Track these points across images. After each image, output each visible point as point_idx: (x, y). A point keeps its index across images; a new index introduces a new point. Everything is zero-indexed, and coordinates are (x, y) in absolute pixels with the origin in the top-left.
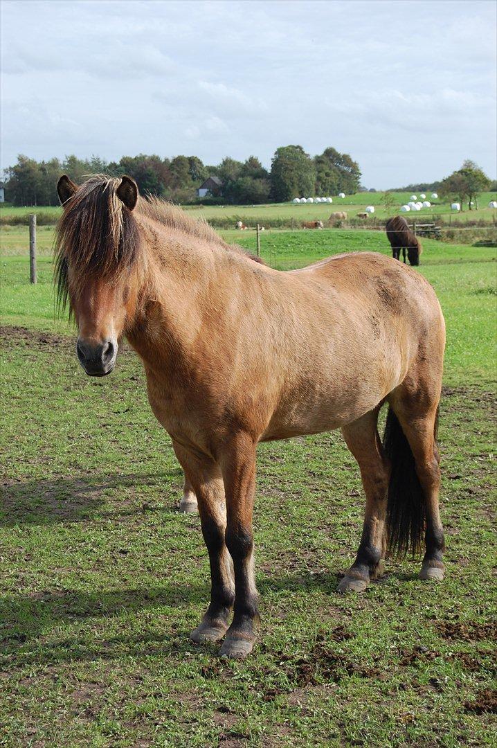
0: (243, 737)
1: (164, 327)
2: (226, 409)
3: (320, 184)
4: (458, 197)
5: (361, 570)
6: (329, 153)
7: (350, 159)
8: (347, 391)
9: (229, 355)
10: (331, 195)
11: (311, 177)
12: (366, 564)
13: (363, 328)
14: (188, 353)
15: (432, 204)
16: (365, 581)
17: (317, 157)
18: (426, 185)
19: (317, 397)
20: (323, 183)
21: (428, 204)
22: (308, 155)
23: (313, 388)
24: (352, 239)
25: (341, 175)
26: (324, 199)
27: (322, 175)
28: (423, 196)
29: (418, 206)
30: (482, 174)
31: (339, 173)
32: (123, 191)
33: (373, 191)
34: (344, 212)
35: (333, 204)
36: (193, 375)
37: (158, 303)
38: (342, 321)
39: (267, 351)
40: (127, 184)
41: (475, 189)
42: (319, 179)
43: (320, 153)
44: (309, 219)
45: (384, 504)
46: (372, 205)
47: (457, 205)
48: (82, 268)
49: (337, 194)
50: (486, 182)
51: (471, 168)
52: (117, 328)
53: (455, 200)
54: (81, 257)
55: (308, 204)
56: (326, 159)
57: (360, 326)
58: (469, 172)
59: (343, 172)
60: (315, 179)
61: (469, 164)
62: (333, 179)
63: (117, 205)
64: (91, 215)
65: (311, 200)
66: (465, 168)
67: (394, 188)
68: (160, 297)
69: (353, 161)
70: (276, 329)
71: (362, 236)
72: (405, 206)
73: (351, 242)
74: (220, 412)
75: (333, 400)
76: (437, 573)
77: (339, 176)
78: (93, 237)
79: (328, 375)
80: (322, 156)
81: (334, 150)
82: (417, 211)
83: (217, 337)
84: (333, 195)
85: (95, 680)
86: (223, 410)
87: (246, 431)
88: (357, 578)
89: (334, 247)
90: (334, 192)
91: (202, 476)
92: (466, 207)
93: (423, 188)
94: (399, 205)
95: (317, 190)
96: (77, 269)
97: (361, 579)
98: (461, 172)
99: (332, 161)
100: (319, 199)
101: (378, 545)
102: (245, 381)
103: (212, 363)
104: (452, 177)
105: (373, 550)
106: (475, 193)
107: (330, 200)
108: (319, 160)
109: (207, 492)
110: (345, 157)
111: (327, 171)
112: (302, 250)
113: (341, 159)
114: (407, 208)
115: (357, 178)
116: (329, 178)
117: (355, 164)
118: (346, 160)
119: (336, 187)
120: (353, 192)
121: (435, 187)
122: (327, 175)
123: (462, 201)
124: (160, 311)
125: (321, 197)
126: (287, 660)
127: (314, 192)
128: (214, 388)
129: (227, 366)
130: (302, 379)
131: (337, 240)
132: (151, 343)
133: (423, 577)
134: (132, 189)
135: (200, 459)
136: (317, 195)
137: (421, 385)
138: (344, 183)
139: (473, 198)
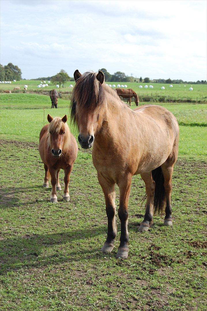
0: (157, 289)
1: (108, 131)
2: (126, 164)
3: (6, 76)
4: (59, 83)
5: (147, 223)
6: (10, 65)
7: (18, 68)
8: (159, 157)
9: (128, 144)
10: (10, 80)
11: (4, 73)
12: (148, 221)
13: (165, 133)
14: (115, 142)
15: (48, 85)
16: (148, 227)
17: (5, 66)
18: (45, 78)
19: (151, 160)
20: (7, 76)
21: (47, 85)
22: (2, 65)
23: (151, 156)
24: (32, 97)
25: (14, 73)
26: (8, 82)
27: (7, 73)
28: (45, 82)
29: (44, 86)
30: (67, 75)
31: (14, 72)
32: (99, 77)
33: (25, 79)
34: (18, 87)
35: (11, 84)
36: (116, 150)
37: (107, 121)
38: (159, 131)
39: (139, 142)
40: (100, 74)
41: (65, 80)
42: (6, 74)
43: (7, 65)
44: (6, 90)
45: (153, 198)
46: (26, 85)
47: (58, 86)
48: (83, 105)
49: (13, 80)
50: (69, 77)
51: (63, 72)
52: (94, 130)
53: (58, 84)
54: (82, 102)
55: (2, 83)
56: (8, 67)
57: (164, 133)
58: (62, 74)
59: (15, 72)
60: (4, 74)
61: (62, 71)
62: (11, 75)
63: (97, 82)
64: (87, 86)
65: (3, 82)
66: (61, 72)
67: (33, 79)
68: (108, 120)
69: (19, 68)
70: (141, 134)
71: (36, 96)
72: (39, 86)
73: (31, 99)
74: (124, 165)
75: (155, 161)
76: (170, 223)
77: (13, 73)
78: (87, 94)
79: (156, 151)
80: (7, 66)
81: (12, 64)
82: (43, 87)
83: (124, 136)
84: (11, 81)
85: (79, 269)
86: (125, 165)
87: (131, 173)
88: (146, 226)
89: (25, 100)
90: (12, 80)
91: (109, 190)
92: (62, 87)
93: (44, 79)
94: (36, 85)
95: (5, 78)
96: (81, 106)
97: (147, 226)
98: (60, 74)
99: (11, 68)
100: (6, 82)
101: (152, 213)
102: (132, 154)
103: (123, 146)
104: (57, 75)
105: (150, 215)
106: (65, 81)
107: (10, 82)
108: (6, 67)
109: (110, 196)
110: (16, 66)
111: (9, 72)
112: (13, 101)
113: (14, 67)
114: (40, 86)
115: (20, 75)
116: (10, 75)
117: (20, 69)
118: (16, 68)
119: (12, 78)
120: (19, 80)
121: (49, 79)
122: (9, 73)
123: (60, 84)
124: (107, 125)
125: (7, 81)
126: (145, 258)
127: (4, 79)
128: (123, 156)
129: (127, 148)
130: (148, 153)
131: (26, 98)
132: (103, 137)
133: (166, 224)
134: (102, 76)
135: (109, 183)
136: (5, 80)
137: (173, 155)
138: (15, 76)
139: (64, 84)
